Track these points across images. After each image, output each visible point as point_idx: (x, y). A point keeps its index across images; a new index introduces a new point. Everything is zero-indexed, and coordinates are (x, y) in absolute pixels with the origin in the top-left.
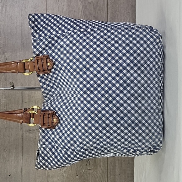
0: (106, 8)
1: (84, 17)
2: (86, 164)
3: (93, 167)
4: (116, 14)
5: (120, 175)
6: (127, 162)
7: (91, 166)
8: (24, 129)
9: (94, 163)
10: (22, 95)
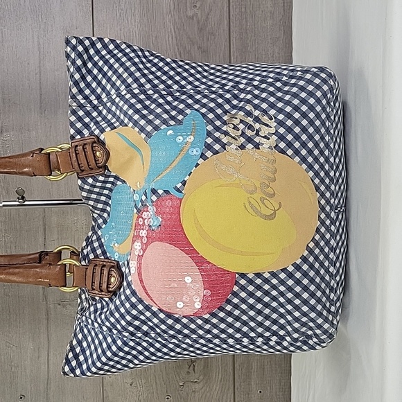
0: (226, 28)
1: (178, 49)
2: (187, 370)
3: (201, 377)
4: (248, 41)
5: (260, 392)
6: (276, 364)
7: (197, 375)
8: (50, 299)
9: (204, 368)
10: (44, 225)
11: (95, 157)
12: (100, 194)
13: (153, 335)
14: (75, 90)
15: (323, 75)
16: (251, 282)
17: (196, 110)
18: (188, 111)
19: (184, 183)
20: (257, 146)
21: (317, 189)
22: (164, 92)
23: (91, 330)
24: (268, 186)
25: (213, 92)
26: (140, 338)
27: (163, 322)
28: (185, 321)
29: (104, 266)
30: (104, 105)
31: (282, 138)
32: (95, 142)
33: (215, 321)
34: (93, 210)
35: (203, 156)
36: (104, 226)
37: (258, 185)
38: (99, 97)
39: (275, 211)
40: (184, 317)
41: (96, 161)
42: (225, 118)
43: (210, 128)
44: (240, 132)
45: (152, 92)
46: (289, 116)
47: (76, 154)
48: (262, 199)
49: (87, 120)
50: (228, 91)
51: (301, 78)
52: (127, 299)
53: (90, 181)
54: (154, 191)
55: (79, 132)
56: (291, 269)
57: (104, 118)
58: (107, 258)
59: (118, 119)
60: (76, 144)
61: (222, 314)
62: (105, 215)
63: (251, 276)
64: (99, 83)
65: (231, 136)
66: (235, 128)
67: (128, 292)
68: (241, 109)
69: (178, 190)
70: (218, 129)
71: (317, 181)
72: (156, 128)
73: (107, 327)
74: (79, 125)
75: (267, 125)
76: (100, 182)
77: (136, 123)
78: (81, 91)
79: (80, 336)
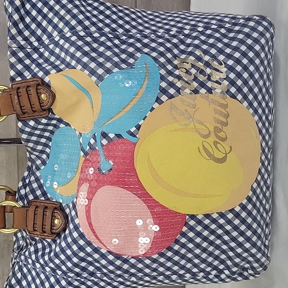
11: (39, 99)
12: (40, 136)
13: (99, 275)
14: (14, 31)
15: (265, 23)
16: (199, 222)
17: (146, 53)
18: (138, 55)
19: (138, 127)
20: (210, 91)
21: (260, 132)
22: (110, 36)
23: (31, 269)
24: (221, 130)
25: (160, 37)
26: (85, 278)
27: (111, 263)
28: (133, 261)
29: (46, 207)
30: (46, 47)
31: (232, 83)
32: (39, 85)
33: (162, 260)
34: (32, 151)
35: (158, 100)
36: (43, 167)
37: (212, 130)
38: (39, 39)
39: (226, 154)
40: (132, 257)
41: (40, 104)
42: (176, 62)
43: (163, 72)
44: (193, 77)
45: (98, 35)
46: (238, 62)
47: (18, 96)
48: (215, 143)
49: (27, 62)
50: (174, 36)
51: (244, 26)
52: (75, 241)
53: (32, 123)
54: (104, 135)
55: (20, 74)
56: (238, 209)
57: (47, 60)
58: (48, 199)
59: (63, 61)
60: (18, 86)
61: (169, 254)
62: (44, 156)
63: (200, 217)
64: (39, 25)
65: (184, 80)
66: (187, 72)
67: (75, 235)
68: (191, 53)
69: (132, 134)
70: (170, 73)
71: (260, 125)
72: (108, 71)
73: (50, 267)
74: (19, 67)
75: (218, 71)
76: (42, 124)
77: (85, 66)
78: (20, 32)
79: (19, 275)
